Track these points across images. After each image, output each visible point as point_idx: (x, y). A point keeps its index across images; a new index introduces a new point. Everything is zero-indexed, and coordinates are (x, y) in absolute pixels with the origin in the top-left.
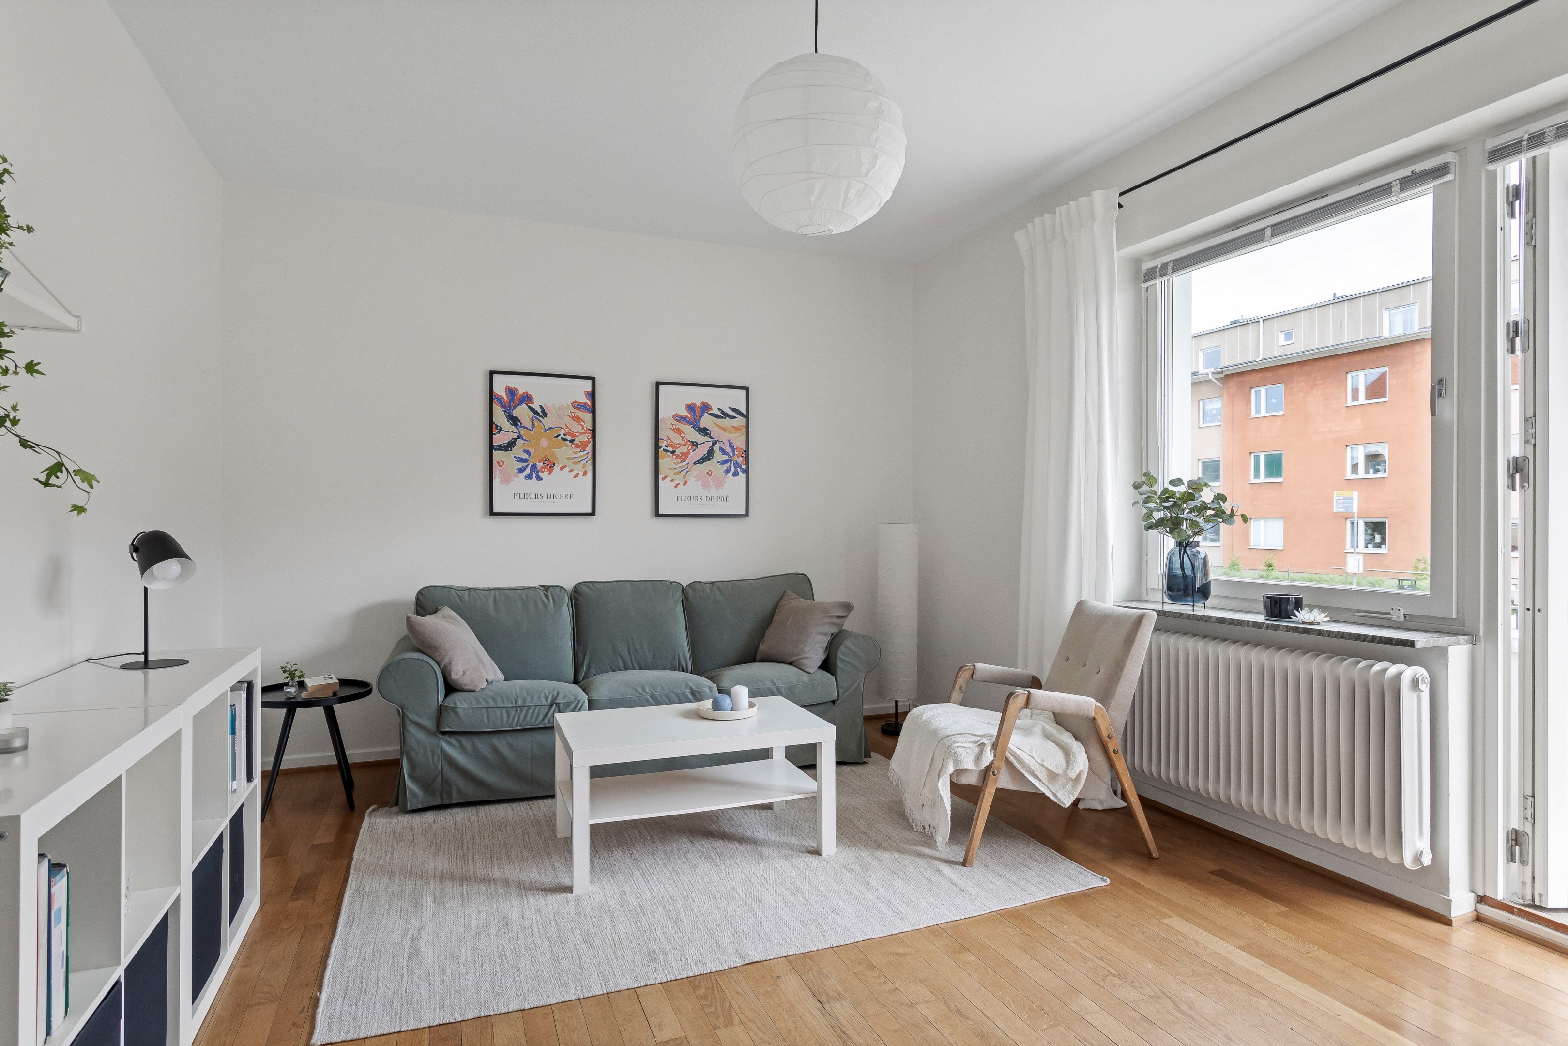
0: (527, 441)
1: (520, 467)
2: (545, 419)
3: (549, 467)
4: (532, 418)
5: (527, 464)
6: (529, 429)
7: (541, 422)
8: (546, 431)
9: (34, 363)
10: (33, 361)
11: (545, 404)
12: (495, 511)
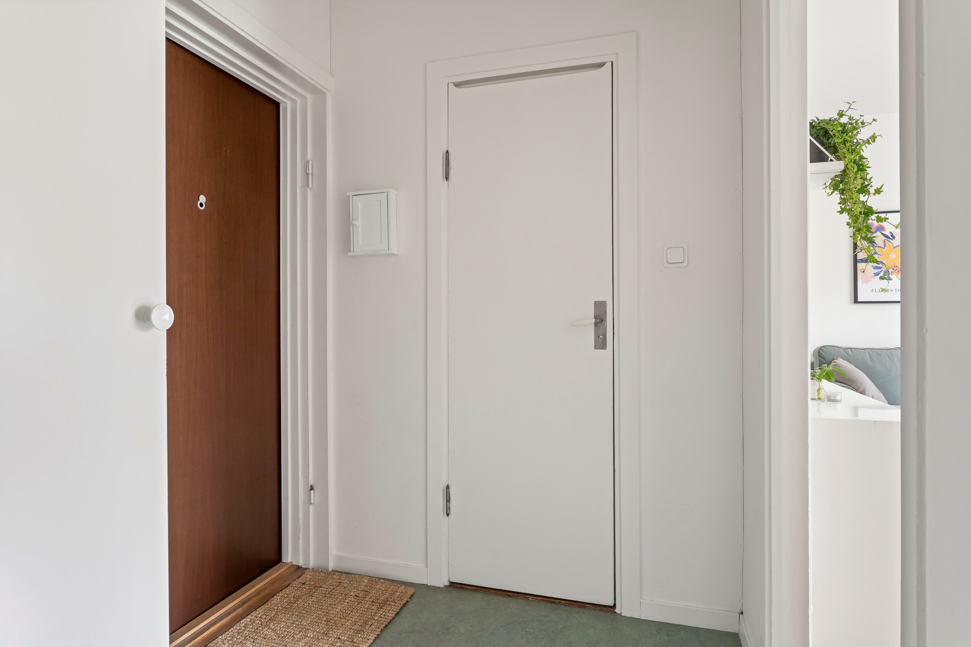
0: (881, 255)
1: (876, 272)
2: (894, 240)
3: (897, 271)
4: (884, 240)
5: (880, 270)
6: (882, 248)
7: (891, 242)
8: (894, 248)
9: (839, 213)
10: (840, 214)
11: (893, 231)
12: (859, 300)
